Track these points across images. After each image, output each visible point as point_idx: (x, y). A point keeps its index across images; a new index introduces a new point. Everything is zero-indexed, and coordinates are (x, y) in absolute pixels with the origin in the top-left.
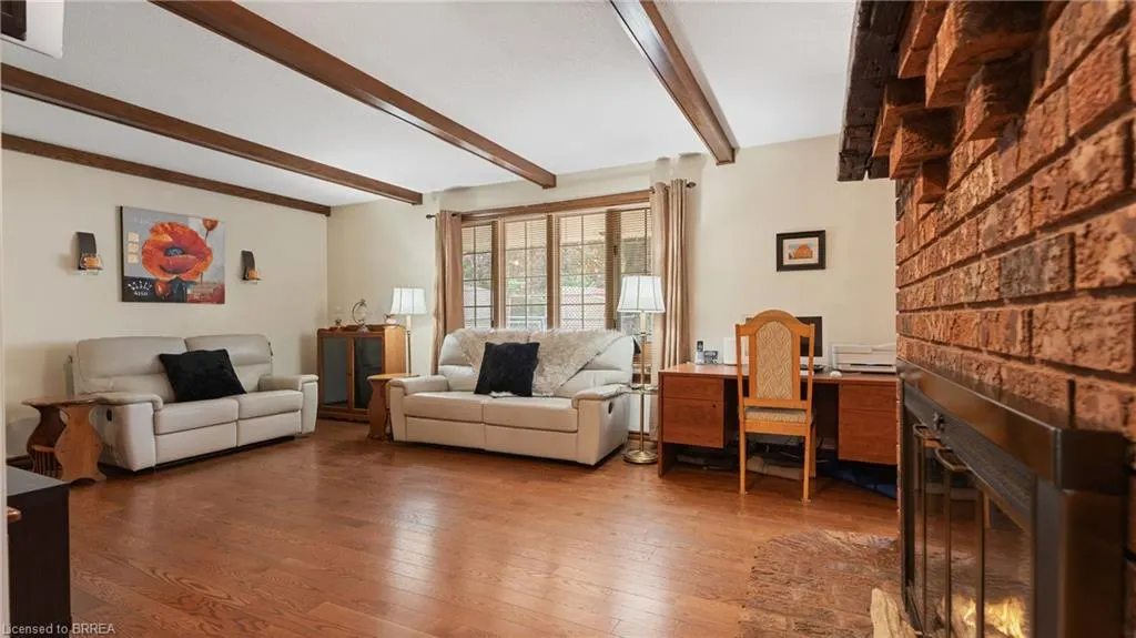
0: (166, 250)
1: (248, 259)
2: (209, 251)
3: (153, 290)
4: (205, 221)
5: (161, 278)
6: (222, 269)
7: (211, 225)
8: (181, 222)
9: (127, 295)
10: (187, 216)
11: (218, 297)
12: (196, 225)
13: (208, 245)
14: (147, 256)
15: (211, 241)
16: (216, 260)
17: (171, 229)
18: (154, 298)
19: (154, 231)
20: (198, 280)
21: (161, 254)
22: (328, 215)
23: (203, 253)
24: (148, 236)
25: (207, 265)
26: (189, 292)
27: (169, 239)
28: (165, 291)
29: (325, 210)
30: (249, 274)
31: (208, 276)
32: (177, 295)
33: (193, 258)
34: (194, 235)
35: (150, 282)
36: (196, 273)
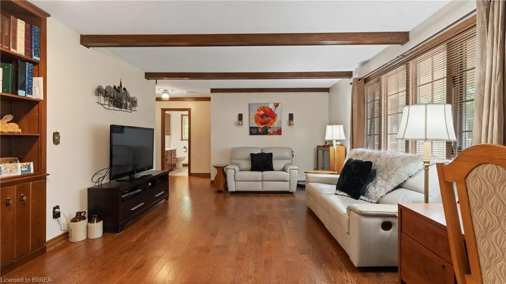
0: (262, 116)
1: (291, 117)
2: (276, 115)
3: (258, 131)
4: (274, 104)
5: (260, 127)
6: (281, 122)
7: (276, 105)
8: (266, 106)
9: (251, 133)
10: (268, 104)
11: (279, 132)
12: (271, 106)
13: (275, 113)
14: (257, 120)
15: (277, 111)
16: (278, 119)
17: (263, 109)
18: (258, 134)
19: (258, 110)
20: (272, 126)
21: (260, 118)
22: (328, 92)
23: (274, 116)
24: (257, 112)
25: (275, 121)
26: (269, 131)
27: (262, 112)
28: (261, 131)
29: (327, 90)
30: (292, 123)
31: (276, 124)
32: (265, 132)
33: (270, 118)
34: (271, 110)
35: (257, 128)
36: (271, 124)
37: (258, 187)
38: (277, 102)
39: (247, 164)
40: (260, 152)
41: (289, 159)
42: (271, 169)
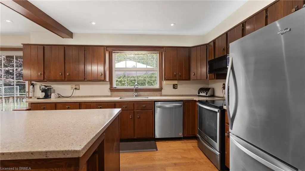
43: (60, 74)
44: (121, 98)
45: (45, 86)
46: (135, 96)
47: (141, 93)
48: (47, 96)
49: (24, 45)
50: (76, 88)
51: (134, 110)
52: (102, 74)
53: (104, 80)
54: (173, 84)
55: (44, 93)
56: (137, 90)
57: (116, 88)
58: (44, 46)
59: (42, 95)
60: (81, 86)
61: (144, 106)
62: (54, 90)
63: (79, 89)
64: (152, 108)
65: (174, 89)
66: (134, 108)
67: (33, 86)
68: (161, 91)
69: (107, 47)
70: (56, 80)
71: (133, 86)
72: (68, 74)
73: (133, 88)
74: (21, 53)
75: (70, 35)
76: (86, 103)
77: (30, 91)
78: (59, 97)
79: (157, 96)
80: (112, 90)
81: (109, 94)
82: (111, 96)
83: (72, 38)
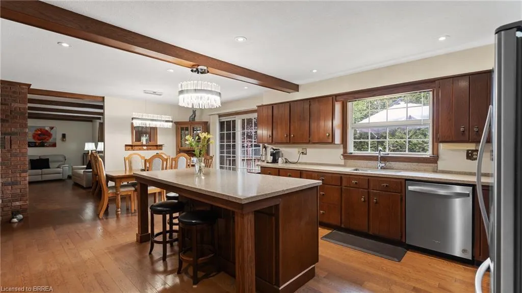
0: (39, 135)
1: (64, 136)
2: (52, 134)
4: (50, 127)
5: (38, 142)
6: (55, 139)
7: (52, 128)
8: (43, 128)
9: (29, 146)
10: (45, 127)
11: (54, 145)
12: (47, 129)
14: (34, 137)
15: (52, 132)
16: (53, 136)
17: (41, 130)
18: (36, 146)
19: (36, 131)
20: (48, 142)
21: (37, 136)
23: (50, 135)
24: (34, 132)
25: (51, 138)
26: (45, 144)
27: (39, 132)
28: (39, 145)
30: (64, 139)
31: (51, 140)
32: (42, 145)
33: (46, 136)
34: (47, 131)
35: (35, 143)
36: (48, 140)
37: (39, 178)
38: (52, 126)
39: (28, 166)
40: (38, 158)
41: (62, 161)
42: (48, 167)
43: (286, 135)
44: (356, 170)
45: (273, 149)
46: (381, 169)
47: (393, 164)
48: (275, 161)
49: (258, 106)
50: (303, 153)
51: (370, 190)
52: (329, 135)
53: (333, 142)
54: (468, 151)
55: (272, 157)
56: (384, 159)
57: (351, 153)
58: (272, 105)
59: (270, 159)
60: (308, 150)
61: (385, 184)
62: (282, 154)
63: (306, 154)
64: (401, 190)
65: (469, 161)
66: (368, 187)
67: (266, 149)
68: (437, 163)
69: (336, 96)
70: (281, 143)
71: (377, 152)
72: (292, 136)
73: (378, 155)
74: (255, 115)
75: (296, 88)
76: (307, 172)
77: (263, 154)
78: (286, 162)
79: (425, 171)
80: (347, 156)
81: (342, 162)
82: (344, 166)
83: (298, 91)
